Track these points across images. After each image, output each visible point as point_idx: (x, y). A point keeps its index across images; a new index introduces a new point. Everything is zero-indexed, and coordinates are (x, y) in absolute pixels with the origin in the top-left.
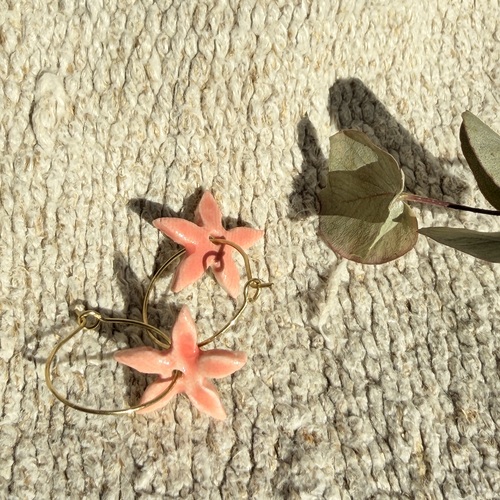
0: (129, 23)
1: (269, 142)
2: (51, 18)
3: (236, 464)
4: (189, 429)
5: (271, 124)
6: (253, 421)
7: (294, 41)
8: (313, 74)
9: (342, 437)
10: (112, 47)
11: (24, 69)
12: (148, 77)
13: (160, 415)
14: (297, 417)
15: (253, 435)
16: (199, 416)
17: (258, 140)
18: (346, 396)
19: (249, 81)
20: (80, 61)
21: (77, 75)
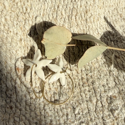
0: (56, 2)
1: (92, 27)
2: (37, 3)
3: (98, 105)
4: (85, 98)
5: (91, 23)
6: (100, 94)
7: (95, 2)
8: (100, 10)
9: (122, 96)
10: (52, 8)
11: (32, 16)
12: (62, 15)
13: (77, 96)
14: (110, 92)
15: (101, 98)
16: (86, 95)
17: (89, 27)
18: (121, 86)
19: (86, 13)
20: (45, 13)
21: (45, 16)
